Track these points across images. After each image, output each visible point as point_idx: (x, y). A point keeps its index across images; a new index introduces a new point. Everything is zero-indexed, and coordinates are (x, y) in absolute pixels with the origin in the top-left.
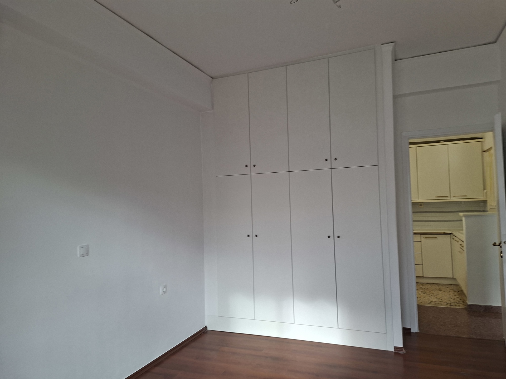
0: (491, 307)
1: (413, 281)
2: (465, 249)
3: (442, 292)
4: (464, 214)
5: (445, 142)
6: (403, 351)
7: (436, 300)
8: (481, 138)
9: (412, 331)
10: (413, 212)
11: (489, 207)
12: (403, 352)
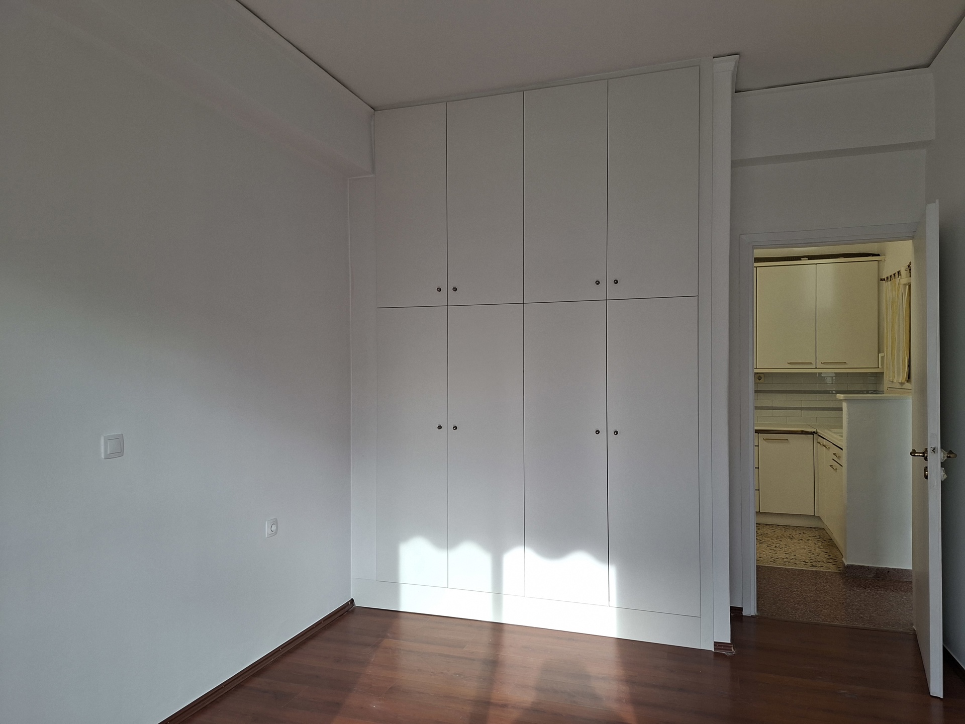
0: (888, 571)
1: (752, 520)
2: (844, 461)
3: (794, 541)
4: (845, 397)
5: (809, 259)
6: (731, 650)
7: (784, 556)
8: (878, 255)
9: (745, 613)
10: (756, 392)
11: (886, 384)
12: (732, 653)
